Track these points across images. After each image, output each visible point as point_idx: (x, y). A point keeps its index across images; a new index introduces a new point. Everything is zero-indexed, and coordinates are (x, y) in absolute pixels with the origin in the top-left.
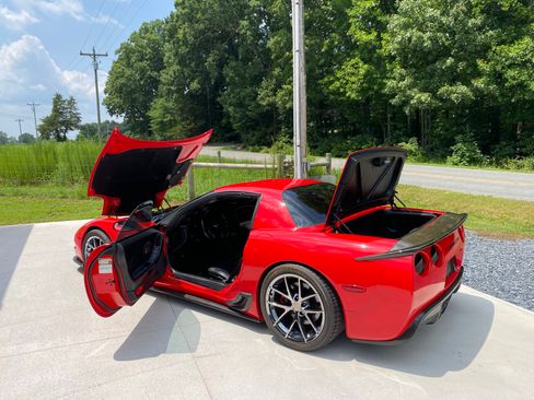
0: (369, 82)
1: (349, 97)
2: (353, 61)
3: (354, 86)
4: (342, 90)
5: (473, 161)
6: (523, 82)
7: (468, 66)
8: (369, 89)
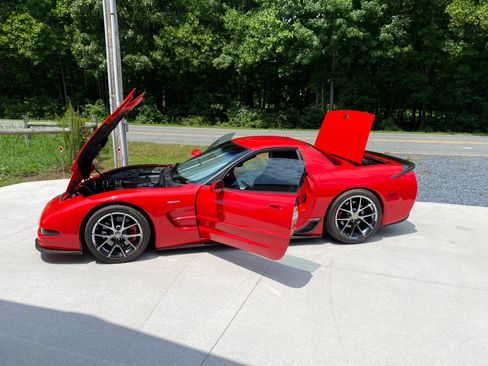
0: (44, 40)
1: (23, 55)
2: (23, 16)
3: (29, 44)
4: (12, 46)
5: (157, 121)
6: (188, 58)
7: (145, 39)
8: (45, 48)
